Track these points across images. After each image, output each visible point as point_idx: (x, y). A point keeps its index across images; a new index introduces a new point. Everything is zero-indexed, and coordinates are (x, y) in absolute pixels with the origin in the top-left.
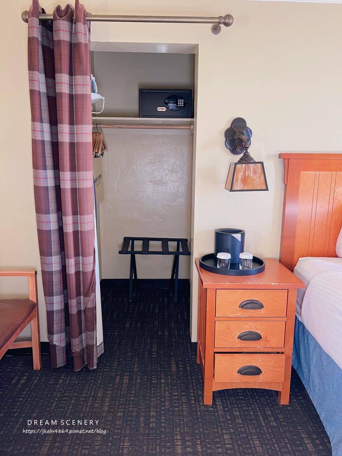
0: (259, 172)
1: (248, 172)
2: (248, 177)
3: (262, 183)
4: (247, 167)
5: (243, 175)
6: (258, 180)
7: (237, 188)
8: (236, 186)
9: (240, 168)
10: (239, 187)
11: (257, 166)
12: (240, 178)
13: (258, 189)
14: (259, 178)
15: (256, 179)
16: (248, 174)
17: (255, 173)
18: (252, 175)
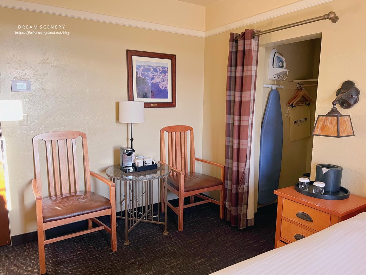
0: (335, 123)
1: (326, 122)
2: (325, 125)
3: (335, 131)
4: (326, 119)
5: (322, 124)
6: (332, 129)
7: (317, 133)
8: (316, 132)
9: (321, 119)
10: (318, 132)
11: (333, 118)
12: (320, 126)
13: (332, 135)
14: (334, 127)
15: (331, 128)
16: (326, 124)
17: (331, 123)
18: (328, 124)
